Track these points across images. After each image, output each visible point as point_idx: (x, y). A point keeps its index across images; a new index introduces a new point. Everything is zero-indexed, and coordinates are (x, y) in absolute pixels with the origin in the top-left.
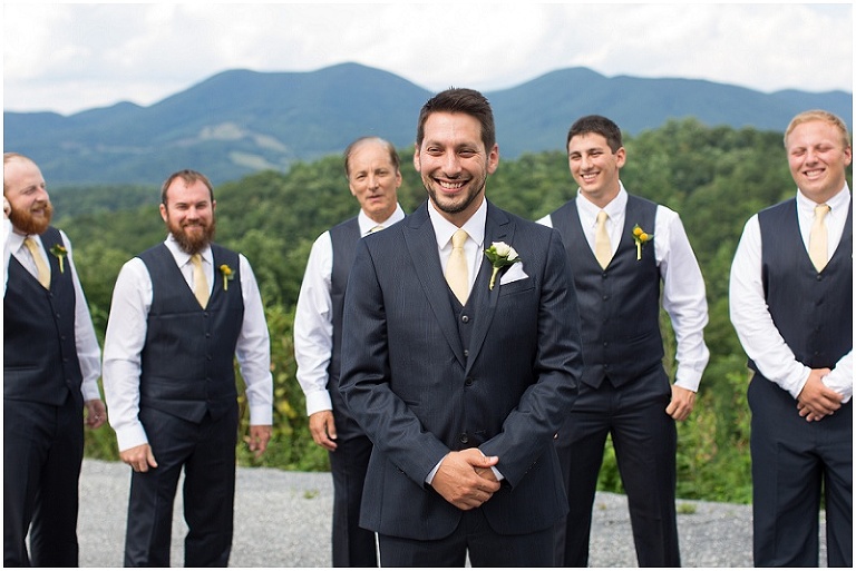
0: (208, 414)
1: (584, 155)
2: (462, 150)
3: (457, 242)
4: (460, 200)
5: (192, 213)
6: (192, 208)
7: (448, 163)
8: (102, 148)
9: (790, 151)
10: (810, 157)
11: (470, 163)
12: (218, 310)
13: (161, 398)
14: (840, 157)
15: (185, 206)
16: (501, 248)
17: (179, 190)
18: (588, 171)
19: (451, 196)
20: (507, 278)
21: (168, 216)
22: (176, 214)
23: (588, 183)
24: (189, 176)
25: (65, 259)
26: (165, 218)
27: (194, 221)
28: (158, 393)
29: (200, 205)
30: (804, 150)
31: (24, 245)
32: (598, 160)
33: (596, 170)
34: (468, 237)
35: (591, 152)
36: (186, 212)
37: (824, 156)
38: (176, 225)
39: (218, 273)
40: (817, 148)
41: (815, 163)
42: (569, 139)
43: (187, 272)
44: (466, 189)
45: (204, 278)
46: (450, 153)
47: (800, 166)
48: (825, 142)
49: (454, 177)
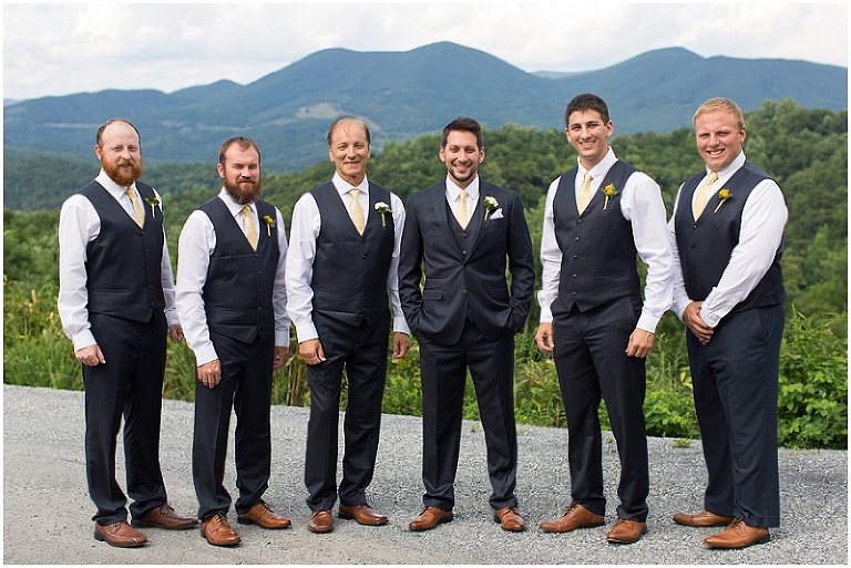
0: (258, 337)
1: (584, 127)
2: (468, 149)
3: (462, 197)
4: (466, 175)
5: (245, 172)
6: (246, 168)
7: (461, 156)
8: (201, 127)
9: (698, 134)
10: (712, 141)
11: (471, 156)
12: (264, 253)
13: (221, 323)
14: (736, 139)
15: (240, 166)
16: (492, 200)
17: (234, 152)
18: (587, 140)
19: (462, 172)
20: (494, 216)
21: (225, 173)
22: (232, 172)
23: (587, 149)
24: (244, 142)
25: (157, 207)
26: (221, 174)
27: (247, 179)
28: (218, 320)
29: (251, 167)
30: (707, 135)
31: (126, 193)
32: (595, 131)
33: (593, 139)
34: (468, 195)
35: (590, 125)
36: (242, 171)
37: (724, 139)
38: (233, 182)
39: (263, 222)
40: (719, 133)
41: (717, 146)
42: (570, 114)
43: (239, 220)
44: (469, 170)
45: (253, 226)
46: (462, 150)
47: (705, 147)
48: (724, 129)
49: (464, 163)
